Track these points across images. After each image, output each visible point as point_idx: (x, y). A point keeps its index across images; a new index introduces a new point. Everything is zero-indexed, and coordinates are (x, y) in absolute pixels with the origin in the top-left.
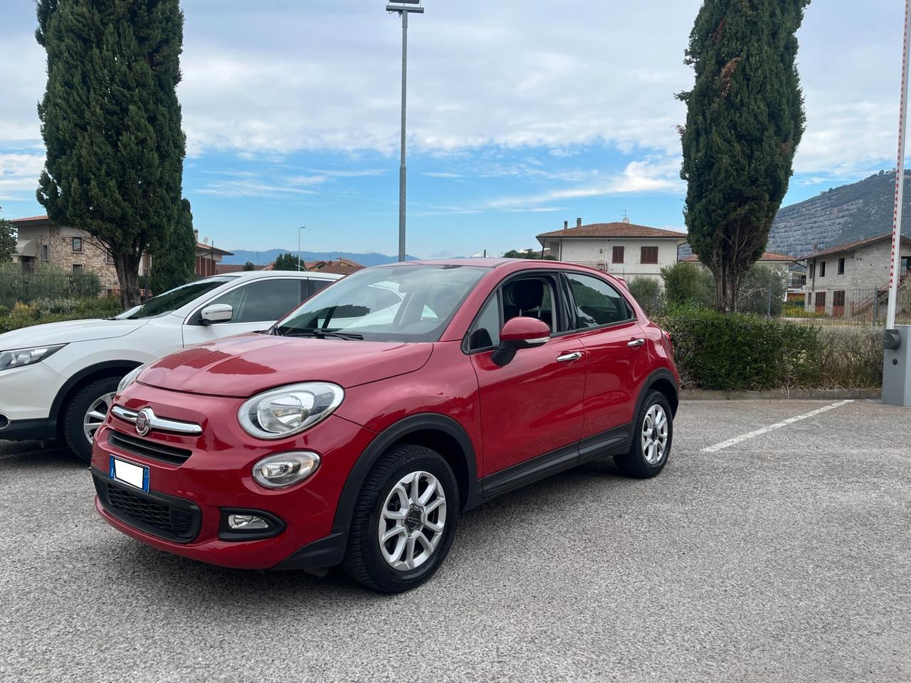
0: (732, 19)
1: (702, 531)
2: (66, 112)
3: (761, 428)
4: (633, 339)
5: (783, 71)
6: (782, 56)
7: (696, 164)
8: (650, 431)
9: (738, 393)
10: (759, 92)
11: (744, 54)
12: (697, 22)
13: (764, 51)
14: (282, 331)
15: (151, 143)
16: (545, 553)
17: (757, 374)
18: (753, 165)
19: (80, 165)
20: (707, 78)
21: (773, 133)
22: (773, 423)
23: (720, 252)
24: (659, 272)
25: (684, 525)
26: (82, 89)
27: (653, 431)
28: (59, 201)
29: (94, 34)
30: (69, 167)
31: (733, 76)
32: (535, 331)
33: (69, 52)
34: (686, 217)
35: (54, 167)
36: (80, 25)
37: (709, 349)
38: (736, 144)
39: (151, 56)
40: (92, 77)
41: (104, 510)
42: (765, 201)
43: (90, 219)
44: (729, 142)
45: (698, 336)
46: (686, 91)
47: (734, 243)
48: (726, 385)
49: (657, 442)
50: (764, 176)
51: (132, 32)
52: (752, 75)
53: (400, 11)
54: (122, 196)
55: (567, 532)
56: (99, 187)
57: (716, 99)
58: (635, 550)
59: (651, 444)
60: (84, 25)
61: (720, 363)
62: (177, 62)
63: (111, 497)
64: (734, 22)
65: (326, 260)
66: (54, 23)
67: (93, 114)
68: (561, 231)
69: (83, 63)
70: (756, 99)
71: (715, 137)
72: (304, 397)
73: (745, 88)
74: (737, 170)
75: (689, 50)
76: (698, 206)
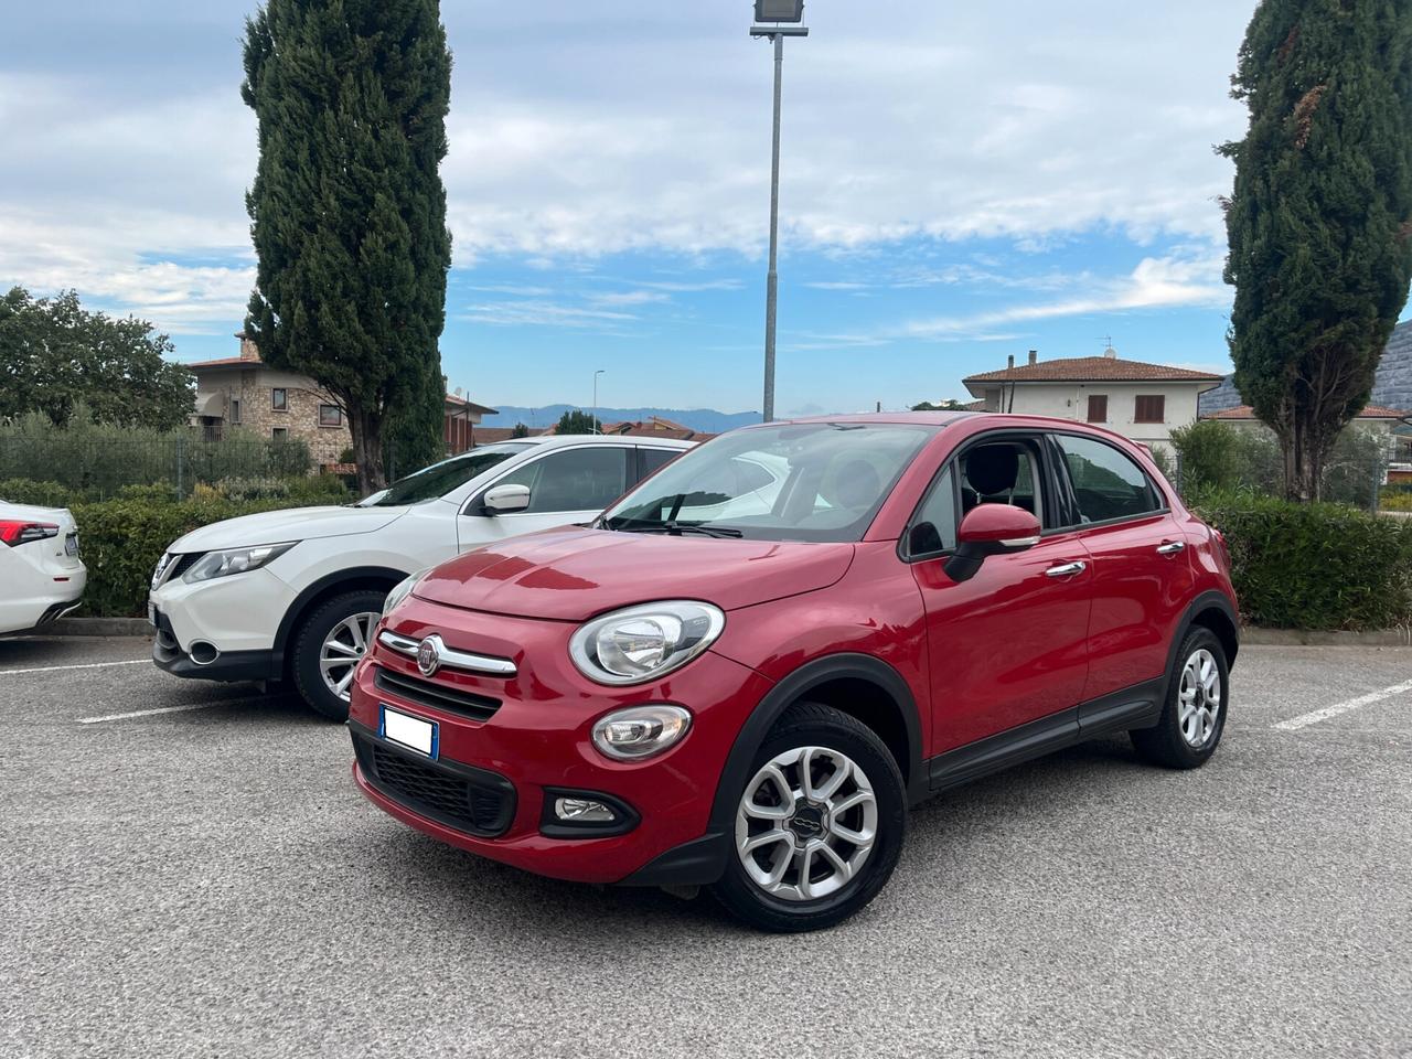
0: (1311, 24)
1: (1294, 859)
2: (287, 205)
3: (1370, 692)
4: (1166, 542)
5: (1399, 107)
6: (1397, 81)
7: (1252, 259)
8: (1191, 692)
9: (1322, 634)
10: (1359, 141)
11: (1332, 81)
12: (1251, 31)
13: (1366, 75)
14: (616, 524)
15: (405, 248)
16: (1032, 882)
17: (1355, 604)
18: (1351, 259)
19: (307, 282)
20: (1270, 119)
21: (1383, 207)
22: (1388, 685)
23: (1293, 401)
24: (1168, 435)
25: (1262, 847)
26: (310, 170)
27: (1197, 693)
28: (277, 335)
29: (326, 88)
30: (292, 286)
31: (1314, 115)
32: (1017, 526)
33: (291, 117)
34: (1232, 345)
35: (270, 285)
36: (307, 76)
37: (1272, 562)
38: (1321, 225)
39: (406, 119)
40: (324, 153)
41: (367, 784)
42: (1370, 317)
43: (320, 360)
44: (1309, 222)
45: (1253, 539)
46: (1233, 141)
47: (1316, 388)
48: (1301, 620)
49: (1202, 710)
50: (1369, 277)
51: (379, 85)
52: (1347, 114)
53: (772, 35)
54: (363, 326)
55: (1062, 850)
56: (332, 313)
57: (1288, 154)
58: (1184, 886)
59: (1194, 713)
60: (312, 76)
61: (1292, 584)
62: (442, 127)
63: (379, 765)
64: (1315, 30)
65: (634, 421)
66: (269, 72)
67: (326, 207)
68: (1004, 371)
69: (311, 132)
70: (1354, 152)
71: (1285, 214)
72: (667, 623)
73: (1335, 135)
74: (1323, 267)
75: (1238, 76)
76: (1255, 328)
